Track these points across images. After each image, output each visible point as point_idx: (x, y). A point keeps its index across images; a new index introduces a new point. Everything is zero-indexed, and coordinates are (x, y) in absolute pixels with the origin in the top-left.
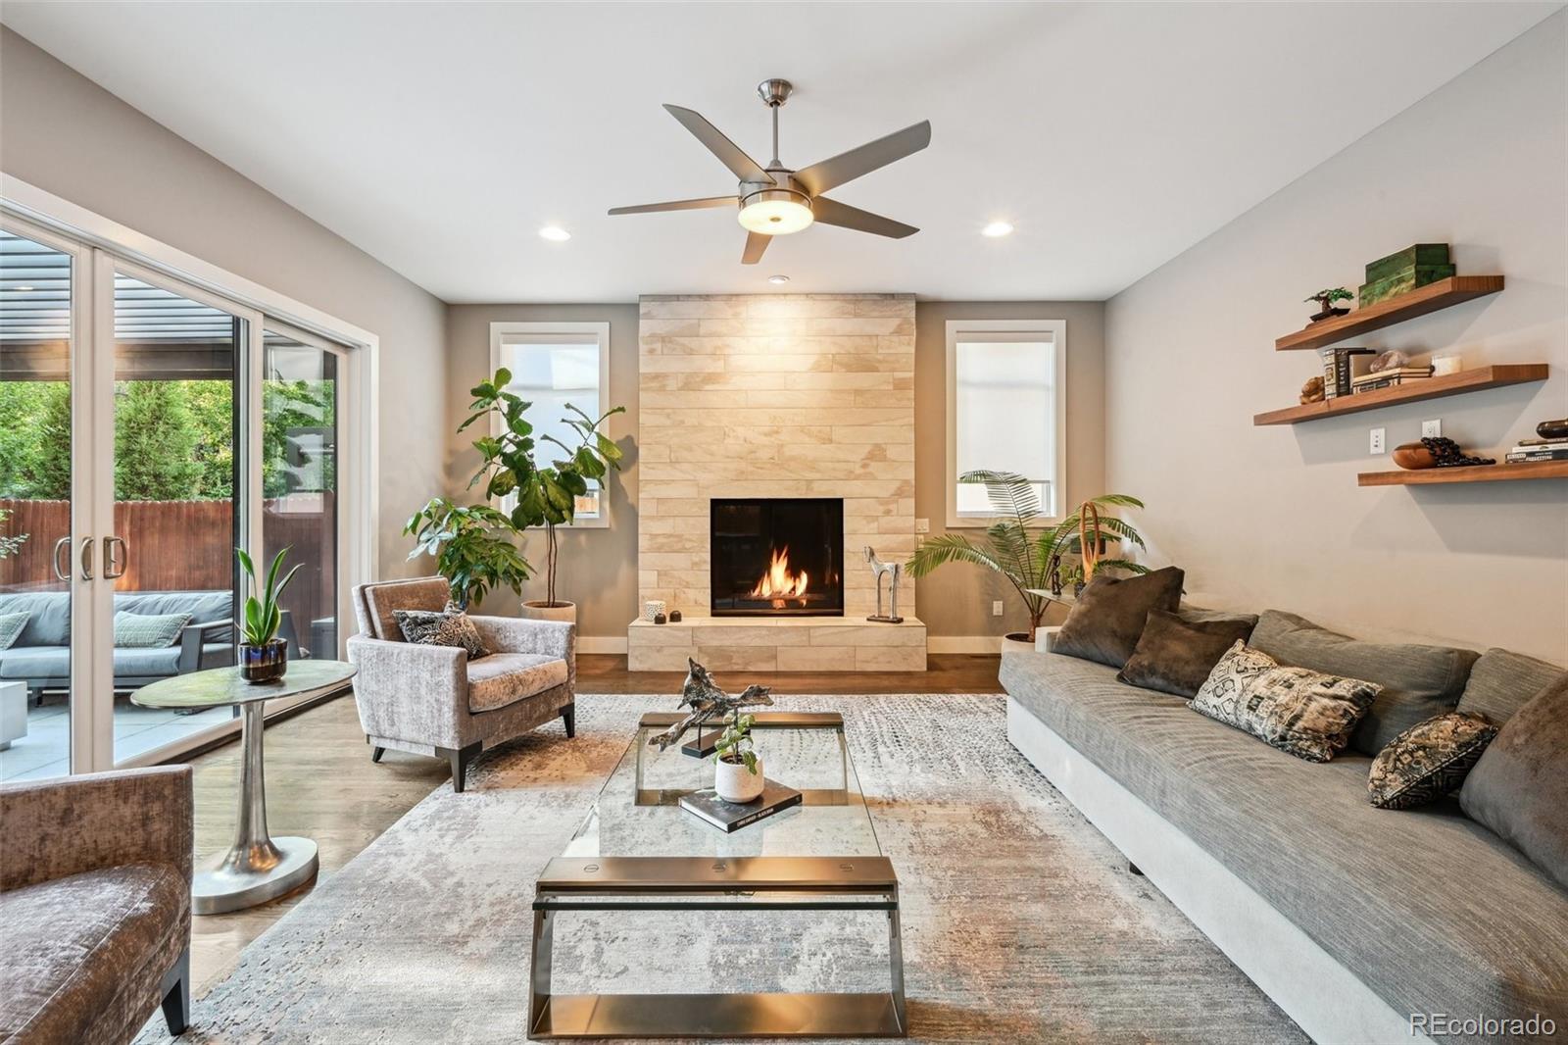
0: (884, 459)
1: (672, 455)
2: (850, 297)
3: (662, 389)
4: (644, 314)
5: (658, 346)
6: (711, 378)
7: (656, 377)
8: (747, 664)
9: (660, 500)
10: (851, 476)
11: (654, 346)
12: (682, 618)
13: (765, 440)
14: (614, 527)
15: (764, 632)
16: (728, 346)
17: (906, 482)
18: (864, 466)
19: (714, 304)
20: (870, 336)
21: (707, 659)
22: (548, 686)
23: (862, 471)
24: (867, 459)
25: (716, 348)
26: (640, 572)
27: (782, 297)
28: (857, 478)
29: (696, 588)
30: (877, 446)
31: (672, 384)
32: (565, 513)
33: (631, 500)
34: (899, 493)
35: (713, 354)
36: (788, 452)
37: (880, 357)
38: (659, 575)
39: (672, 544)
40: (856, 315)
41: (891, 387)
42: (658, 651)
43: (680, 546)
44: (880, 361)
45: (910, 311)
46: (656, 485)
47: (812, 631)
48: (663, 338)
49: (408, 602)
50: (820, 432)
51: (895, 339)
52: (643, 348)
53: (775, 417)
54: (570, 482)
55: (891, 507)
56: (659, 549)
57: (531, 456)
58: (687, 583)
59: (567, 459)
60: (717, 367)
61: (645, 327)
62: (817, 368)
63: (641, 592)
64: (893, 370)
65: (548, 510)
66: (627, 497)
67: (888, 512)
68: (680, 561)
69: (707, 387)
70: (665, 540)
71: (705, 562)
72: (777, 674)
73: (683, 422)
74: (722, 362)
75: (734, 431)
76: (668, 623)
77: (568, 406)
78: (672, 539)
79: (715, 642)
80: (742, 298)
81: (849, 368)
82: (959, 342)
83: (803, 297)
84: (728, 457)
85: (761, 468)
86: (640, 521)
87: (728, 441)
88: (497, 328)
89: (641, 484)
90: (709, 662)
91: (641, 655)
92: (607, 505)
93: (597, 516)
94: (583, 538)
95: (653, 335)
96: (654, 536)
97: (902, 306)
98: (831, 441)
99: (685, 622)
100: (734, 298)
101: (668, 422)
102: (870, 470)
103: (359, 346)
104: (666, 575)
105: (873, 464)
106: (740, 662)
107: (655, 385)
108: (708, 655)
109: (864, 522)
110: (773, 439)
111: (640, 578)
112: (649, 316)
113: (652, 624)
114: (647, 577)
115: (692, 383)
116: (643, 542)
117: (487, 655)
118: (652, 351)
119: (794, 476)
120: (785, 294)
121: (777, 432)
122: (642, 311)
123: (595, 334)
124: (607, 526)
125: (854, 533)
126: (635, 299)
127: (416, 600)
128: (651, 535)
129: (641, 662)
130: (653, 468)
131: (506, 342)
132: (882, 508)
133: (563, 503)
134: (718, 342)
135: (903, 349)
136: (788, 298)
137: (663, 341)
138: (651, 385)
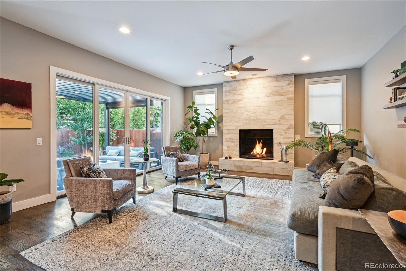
0: (285, 119)
1: (230, 119)
2: (275, 77)
3: (228, 103)
4: (224, 86)
5: (227, 93)
6: (240, 100)
7: (227, 101)
8: (246, 170)
9: (228, 130)
10: (275, 123)
11: (226, 93)
12: (232, 158)
13: (253, 115)
14: (218, 136)
15: (250, 162)
16: (243, 92)
17: (291, 125)
18: (279, 121)
19: (240, 82)
20: (280, 86)
21: (236, 168)
22: (194, 168)
23: (278, 122)
24: (280, 119)
25: (241, 93)
26: (223, 147)
27: (257, 78)
28: (277, 124)
29: (236, 151)
30: (283, 115)
31: (230, 102)
32: (206, 133)
33: (222, 130)
34: (289, 128)
35: (240, 95)
36: (259, 117)
37: (283, 92)
38: (227, 147)
39: (230, 140)
40: (277, 81)
41: (287, 99)
42: (225, 165)
43: (232, 141)
44: (283, 93)
45: (292, 78)
46: (226, 126)
47: (262, 163)
48: (228, 91)
49: (171, 150)
50: (267, 112)
51: (288, 86)
52: (224, 94)
53: (255, 109)
54: (207, 126)
55: (287, 132)
56: (227, 141)
57: (199, 120)
58: (234, 150)
59: (207, 121)
60: (241, 97)
61: (224, 89)
62: (267, 96)
63: (223, 151)
64: (288, 95)
65: (202, 132)
67: (286, 133)
68: (232, 144)
69: (239, 102)
70: (228, 139)
71: (238, 145)
72: (253, 173)
73: (233, 111)
74: (242, 96)
75: (245, 113)
76: (228, 159)
77: (206, 109)
78: (230, 139)
79: (238, 164)
80: (247, 80)
81: (275, 95)
82: (309, 85)
83: (262, 78)
84: (243, 119)
85: (252, 122)
86: (223, 135)
87: (244, 115)
88: (194, 92)
89: (223, 126)
90: (237, 169)
92: (217, 131)
93: (214, 133)
94: (212, 139)
95: (226, 91)
96: (226, 138)
97: (290, 77)
98: (270, 115)
99: (232, 159)
100: (245, 80)
101: (229, 111)
102: (281, 122)
103: (167, 100)
104: (229, 148)
105: (281, 120)
106: (244, 169)
107: (226, 103)
108: (237, 167)
109: (279, 136)
110: (255, 114)
111: (223, 148)
112: (225, 86)
113: (225, 159)
114: (225, 148)
115: (235, 102)
116: (224, 140)
117: (184, 161)
118: (226, 95)
119: (260, 124)
120: (258, 78)
121: (256, 113)
122: (223, 85)
123: (214, 91)
124: (217, 136)
125: (276, 138)
126: (222, 82)
127: (173, 150)
129: (222, 167)
130: (226, 123)
131: (196, 95)
132: (284, 132)
133: (206, 131)
134: (241, 91)
135: (290, 89)
136: (259, 78)
137: (228, 92)
138: (225, 103)
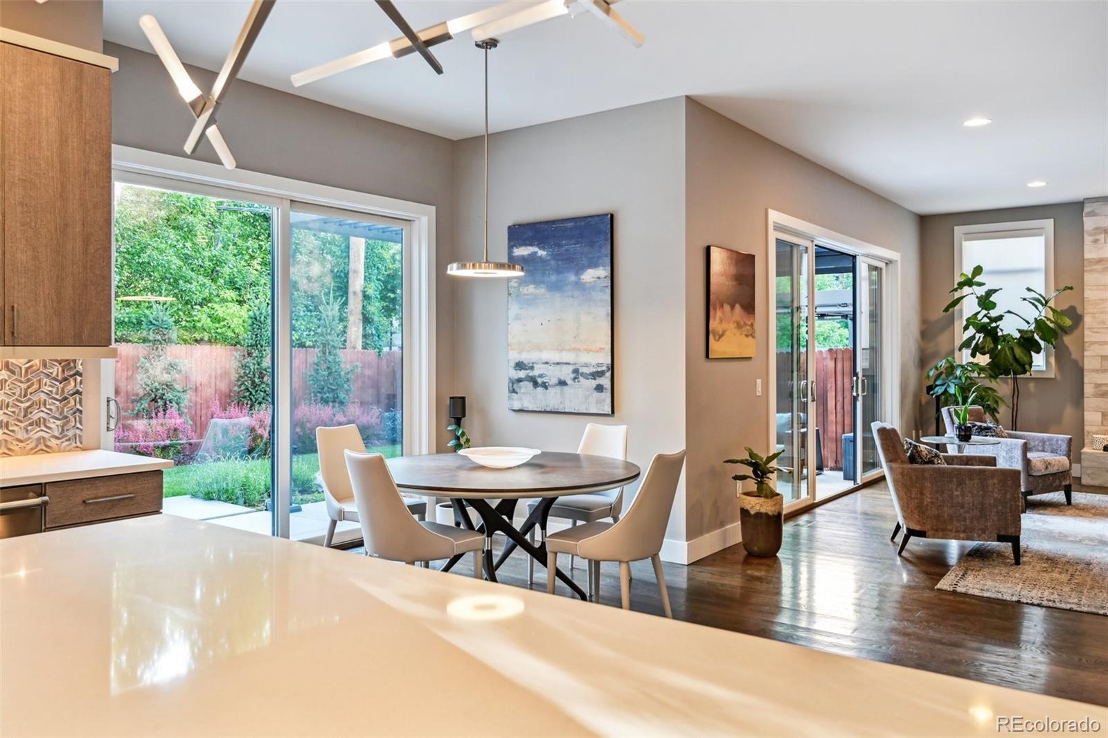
3: (1105, 270)
4: (1088, 213)
5: (1101, 237)
7: (1100, 261)
11: (1098, 237)
14: (1059, 377)
26: (1085, 413)
32: (1027, 367)
33: (1074, 356)
38: (1103, 415)
42: (1107, 471)
46: (1100, 345)
48: (1105, 230)
52: (1088, 239)
54: (1028, 343)
56: (1103, 395)
57: (1001, 326)
59: (1025, 327)
61: (1089, 223)
63: (1087, 428)
65: (1015, 365)
66: (1070, 354)
70: (1106, 388)
77: (1029, 290)
86: (1085, 374)
88: (959, 230)
89: (1086, 345)
91: (1092, 473)
92: (1052, 360)
93: (1044, 369)
95: (1097, 229)
96: (1097, 386)
103: (892, 262)
104: (1107, 416)
107: (1098, 267)
111: (1086, 418)
112: (1093, 214)
113: (1102, 451)
114: (1092, 417)
116: (1088, 389)
118: (1096, 241)
122: (1087, 210)
123: (1043, 228)
124: (1053, 377)
126: (1082, 200)
128: (1096, 384)
129: (1092, 479)
130: (1097, 332)
131: (968, 240)
133: (1026, 359)
137: (1105, 232)
138: (1095, 267)
